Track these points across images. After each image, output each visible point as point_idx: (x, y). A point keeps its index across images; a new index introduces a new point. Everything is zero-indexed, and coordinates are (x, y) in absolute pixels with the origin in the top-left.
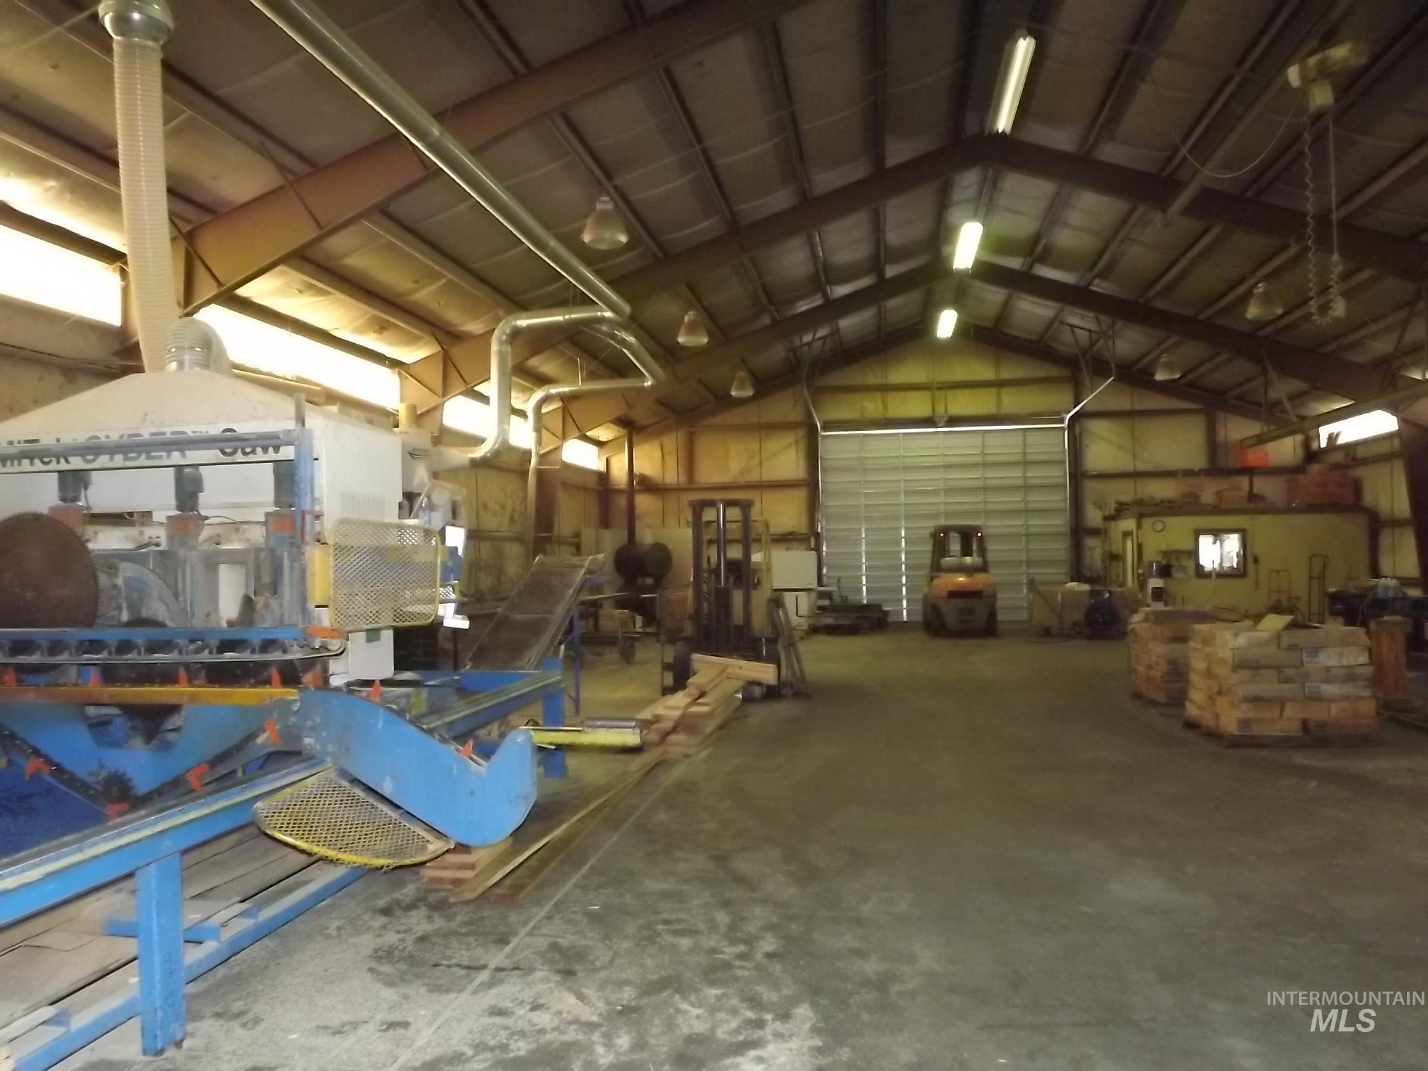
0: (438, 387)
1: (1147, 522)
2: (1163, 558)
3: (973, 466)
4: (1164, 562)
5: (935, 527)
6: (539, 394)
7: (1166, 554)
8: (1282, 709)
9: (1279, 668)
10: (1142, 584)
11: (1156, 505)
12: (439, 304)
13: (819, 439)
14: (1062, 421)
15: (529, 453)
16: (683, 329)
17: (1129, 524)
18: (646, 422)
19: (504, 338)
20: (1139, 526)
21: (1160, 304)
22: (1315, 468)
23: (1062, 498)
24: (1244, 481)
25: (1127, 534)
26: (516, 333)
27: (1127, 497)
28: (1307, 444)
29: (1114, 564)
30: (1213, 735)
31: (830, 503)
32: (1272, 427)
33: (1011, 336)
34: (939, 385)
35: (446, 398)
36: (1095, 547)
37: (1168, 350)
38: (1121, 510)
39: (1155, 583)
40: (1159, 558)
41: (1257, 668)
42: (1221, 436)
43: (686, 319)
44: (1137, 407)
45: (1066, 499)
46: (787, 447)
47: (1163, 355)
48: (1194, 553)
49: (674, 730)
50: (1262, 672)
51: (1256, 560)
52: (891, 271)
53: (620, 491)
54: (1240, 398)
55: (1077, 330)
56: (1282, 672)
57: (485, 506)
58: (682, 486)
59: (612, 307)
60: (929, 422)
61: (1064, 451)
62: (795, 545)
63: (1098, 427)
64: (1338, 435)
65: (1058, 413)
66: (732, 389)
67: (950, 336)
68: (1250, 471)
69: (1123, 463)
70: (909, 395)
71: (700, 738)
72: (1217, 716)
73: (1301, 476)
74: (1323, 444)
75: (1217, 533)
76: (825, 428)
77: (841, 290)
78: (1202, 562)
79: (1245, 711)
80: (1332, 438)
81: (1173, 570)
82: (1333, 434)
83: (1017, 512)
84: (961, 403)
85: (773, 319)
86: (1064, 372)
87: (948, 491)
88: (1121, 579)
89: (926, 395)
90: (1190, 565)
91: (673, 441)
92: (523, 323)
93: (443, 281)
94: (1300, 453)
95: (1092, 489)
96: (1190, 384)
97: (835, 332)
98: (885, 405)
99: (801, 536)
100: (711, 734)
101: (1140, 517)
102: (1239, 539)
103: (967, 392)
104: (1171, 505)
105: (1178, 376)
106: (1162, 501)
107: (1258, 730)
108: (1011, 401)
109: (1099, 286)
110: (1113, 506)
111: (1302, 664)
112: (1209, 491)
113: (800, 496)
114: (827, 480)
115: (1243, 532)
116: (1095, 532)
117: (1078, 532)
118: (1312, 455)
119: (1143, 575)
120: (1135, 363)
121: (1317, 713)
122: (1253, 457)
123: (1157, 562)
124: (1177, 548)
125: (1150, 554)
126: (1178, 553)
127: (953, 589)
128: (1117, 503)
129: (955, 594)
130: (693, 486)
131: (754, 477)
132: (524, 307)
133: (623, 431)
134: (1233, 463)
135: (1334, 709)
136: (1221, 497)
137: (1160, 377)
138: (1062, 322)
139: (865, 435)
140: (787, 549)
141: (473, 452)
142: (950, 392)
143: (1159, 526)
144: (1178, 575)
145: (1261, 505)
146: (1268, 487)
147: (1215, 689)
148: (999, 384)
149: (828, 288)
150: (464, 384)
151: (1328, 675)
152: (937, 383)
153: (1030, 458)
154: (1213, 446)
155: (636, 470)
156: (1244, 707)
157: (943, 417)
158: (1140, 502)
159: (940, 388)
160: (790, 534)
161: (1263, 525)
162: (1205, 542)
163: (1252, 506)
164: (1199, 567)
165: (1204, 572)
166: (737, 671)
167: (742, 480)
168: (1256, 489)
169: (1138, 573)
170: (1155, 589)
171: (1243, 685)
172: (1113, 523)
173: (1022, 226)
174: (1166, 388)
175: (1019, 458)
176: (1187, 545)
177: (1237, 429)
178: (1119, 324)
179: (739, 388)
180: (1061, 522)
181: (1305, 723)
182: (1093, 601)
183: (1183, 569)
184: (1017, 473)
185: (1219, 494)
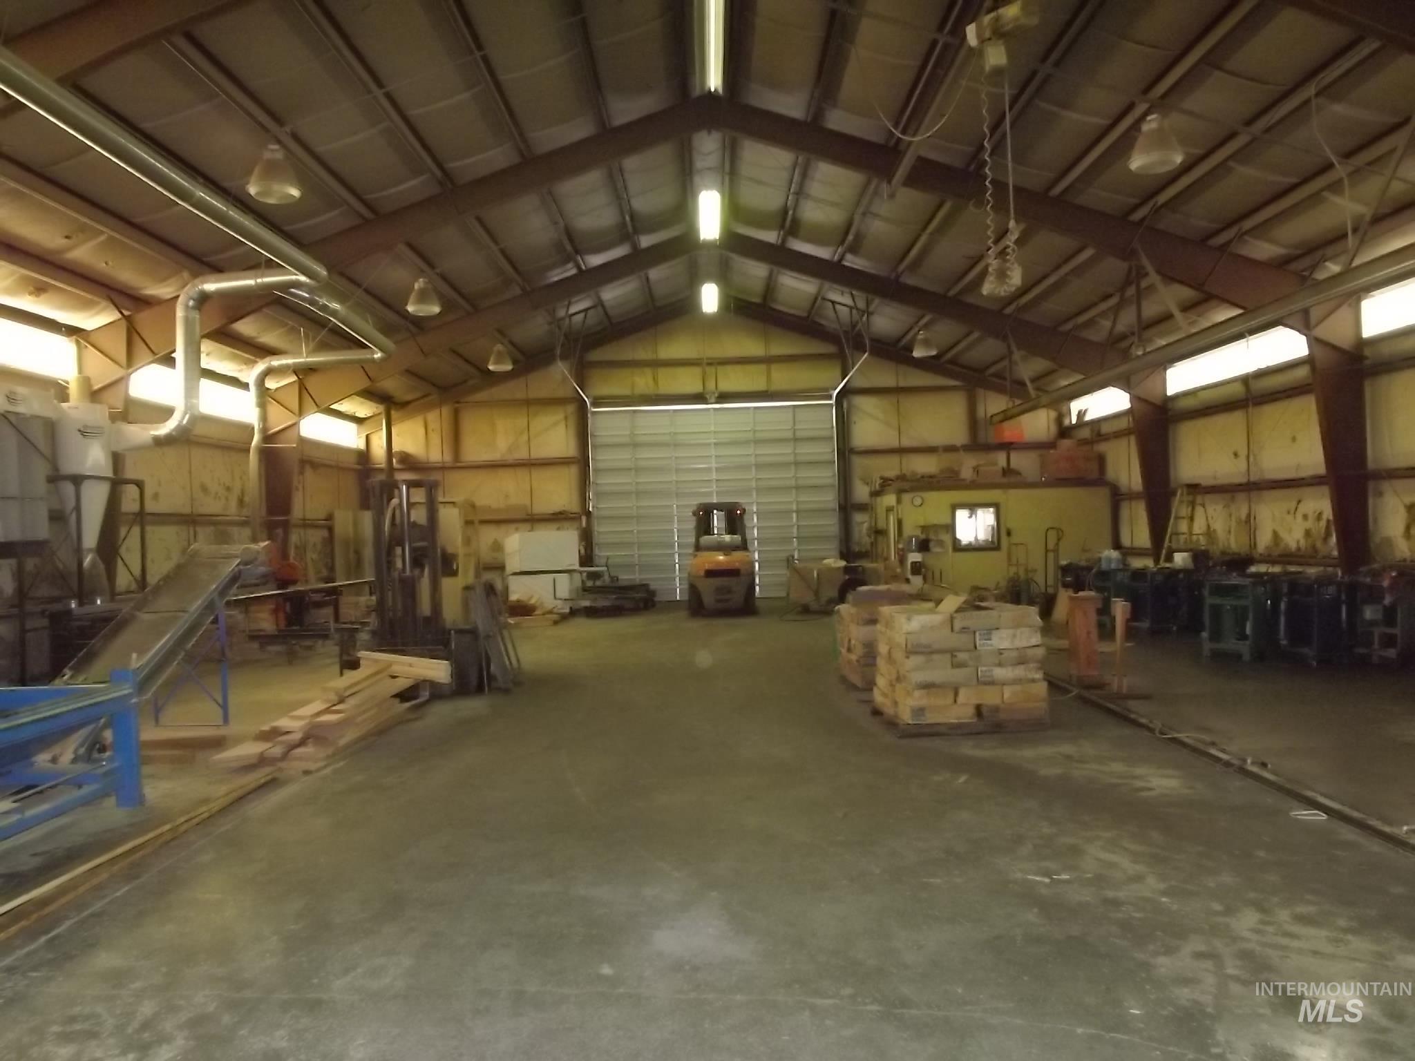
0: (122, 355)
1: (906, 497)
2: (922, 533)
3: (746, 442)
4: (923, 537)
5: (697, 505)
6: (261, 366)
7: (924, 528)
8: (956, 694)
9: (952, 652)
10: (902, 561)
11: (918, 480)
12: (106, 263)
13: (589, 415)
14: (830, 397)
15: (249, 429)
16: (412, 298)
17: (889, 499)
18: (409, 397)
19: (191, 303)
20: (899, 501)
21: (910, 280)
22: (1066, 443)
23: (831, 474)
24: (1001, 458)
25: (889, 510)
26: (203, 299)
27: (891, 473)
28: (1060, 419)
29: (880, 538)
30: (892, 724)
31: (601, 481)
32: (1018, 402)
33: (780, 312)
34: (710, 361)
35: (130, 370)
36: (863, 523)
37: (926, 326)
38: (886, 483)
39: (914, 557)
40: (918, 532)
41: (932, 653)
42: (981, 413)
43: (416, 286)
44: (902, 384)
45: (834, 476)
46: (556, 424)
47: (921, 332)
48: (951, 528)
49: (302, 743)
50: (935, 657)
51: (1009, 534)
52: (646, 241)
53: (381, 470)
54: (998, 375)
55: (838, 307)
56: (956, 656)
57: (204, 489)
58: (447, 465)
59: (304, 271)
60: (699, 398)
61: (833, 427)
62: (566, 524)
63: (865, 404)
64: (1086, 411)
65: (827, 390)
66: (490, 362)
67: (716, 311)
68: (1008, 447)
69: (889, 439)
70: (680, 371)
71: (330, 751)
72: (896, 703)
73: (1052, 451)
74: (1074, 421)
75: (972, 507)
76: (595, 404)
77: (596, 260)
78: (959, 536)
79: (918, 699)
80: (1081, 414)
81: (931, 545)
82: (1082, 410)
83: (786, 489)
84: (733, 380)
85: (523, 289)
86: (830, 349)
87: (759, 466)
88: (885, 554)
89: (697, 371)
90: (946, 538)
91: (437, 418)
92: (211, 286)
93: (102, 238)
94: (1054, 429)
95: (858, 463)
96: (953, 362)
97: (600, 303)
98: (655, 380)
99: (572, 515)
100: (348, 746)
101: (900, 492)
102: (994, 513)
103: (738, 368)
104: (931, 480)
105: (934, 353)
106: (923, 477)
107: (931, 718)
108: (782, 377)
109: (851, 261)
110: (879, 481)
111: (976, 647)
112: (967, 465)
113: (572, 472)
114: (597, 458)
115: (996, 506)
116: (863, 508)
117: (847, 507)
118: (1065, 432)
119: (903, 550)
120: (899, 340)
121: (990, 698)
122: (1009, 431)
123: (917, 538)
124: (935, 522)
125: (909, 530)
126: (936, 528)
127: (710, 568)
128: (882, 478)
129: (710, 573)
130: (459, 464)
131: (522, 454)
132: (217, 269)
133: (380, 408)
134: (992, 438)
135: (1008, 692)
136: (978, 471)
137: (917, 354)
138: (824, 299)
139: (635, 411)
140: (558, 529)
141: (157, 429)
142: (721, 369)
143: (918, 501)
144: (935, 549)
145: (1013, 479)
146: (1024, 462)
147: (894, 676)
148: (768, 360)
149: (579, 258)
150: (150, 354)
151: (1000, 658)
152: (707, 359)
153: (799, 434)
154: (973, 423)
155: (396, 447)
156: (917, 693)
157: (714, 393)
158: (902, 478)
159: (710, 364)
160: (561, 513)
161: (1014, 498)
162: (962, 515)
163: (1005, 480)
164: (956, 541)
165: (960, 545)
166: (407, 669)
167: (511, 458)
168: (1013, 464)
169: (898, 549)
170: (914, 564)
171: (917, 671)
172: (879, 499)
173: (768, 198)
174: (923, 365)
175: (789, 435)
176: (944, 519)
177: (994, 404)
178: (877, 301)
179: (496, 363)
180: (830, 499)
181: (979, 709)
182: (847, 577)
183: (941, 543)
184: (787, 449)
185: (976, 470)
